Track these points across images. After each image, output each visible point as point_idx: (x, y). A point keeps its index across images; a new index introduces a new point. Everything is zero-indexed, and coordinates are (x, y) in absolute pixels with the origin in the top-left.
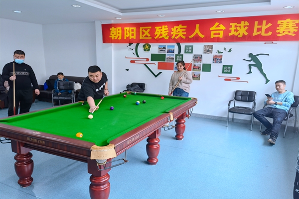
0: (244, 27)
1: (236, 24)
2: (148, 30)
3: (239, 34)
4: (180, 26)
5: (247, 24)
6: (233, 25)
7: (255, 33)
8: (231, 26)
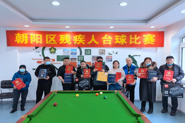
0: (124, 38)
1: (119, 36)
2: (54, 37)
3: (121, 43)
4: (80, 35)
5: (125, 36)
6: (117, 36)
7: (131, 42)
8: (116, 37)
